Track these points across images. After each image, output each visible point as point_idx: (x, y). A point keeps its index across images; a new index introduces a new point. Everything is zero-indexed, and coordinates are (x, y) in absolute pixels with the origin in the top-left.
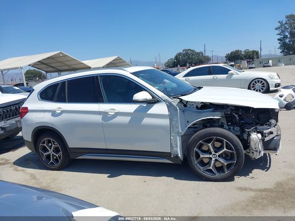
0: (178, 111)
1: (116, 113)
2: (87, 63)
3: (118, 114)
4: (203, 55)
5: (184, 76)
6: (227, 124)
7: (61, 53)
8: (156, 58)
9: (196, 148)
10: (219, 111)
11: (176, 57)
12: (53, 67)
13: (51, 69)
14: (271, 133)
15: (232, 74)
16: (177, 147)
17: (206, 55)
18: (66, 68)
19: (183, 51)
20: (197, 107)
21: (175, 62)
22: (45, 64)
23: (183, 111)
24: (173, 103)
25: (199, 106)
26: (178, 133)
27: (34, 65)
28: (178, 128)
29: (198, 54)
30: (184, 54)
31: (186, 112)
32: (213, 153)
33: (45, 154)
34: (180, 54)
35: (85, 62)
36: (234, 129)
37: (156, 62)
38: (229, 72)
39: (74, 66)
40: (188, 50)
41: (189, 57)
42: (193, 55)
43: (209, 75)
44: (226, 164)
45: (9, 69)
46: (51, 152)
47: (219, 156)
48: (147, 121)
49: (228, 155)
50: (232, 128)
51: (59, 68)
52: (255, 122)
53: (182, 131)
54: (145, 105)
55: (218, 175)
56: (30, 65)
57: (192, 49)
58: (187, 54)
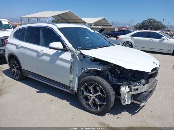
0: (78, 60)
1: (44, 53)
2: (84, 19)
3: (44, 54)
4: (161, 24)
5: (131, 36)
6: (111, 75)
7: (70, 12)
8: (130, 22)
9: (83, 88)
10: (102, 66)
11: (143, 23)
12: (65, 20)
13: (64, 21)
14: (137, 89)
15: (164, 40)
16: (75, 83)
17: (163, 24)
18: (72, 21)
19: (148, 19)
20: (91, 59)
21: (141, 26)
22: (61, 17)
23: (81, 61)
24: (76, 54)
25: (93, 59)
26: (77, 75)
27: (54, 17)
28: (76, 71)
29: (158, 22)
30: (148, 22)
31: (82, 61)
32: (93, 93)
33: (13, 70)
34: (145, 21)
35: (83, 19)
36: (115, 80)
37: (129, 25)
38: (162, 38)
39: (77, 21)
40: (152, 19)
41: (151, 24)
42: (154, 23)
43: (147, 37)
44: (99, 103)
45: (41, 18)
46: (15, 69)
47: (96, 97)
48: (58, 62)
49: (102, 98)
50: (114, 78)
51: (68, 20)
52: (131, 78)
53: (79, 74)
54: (60, 52)
55: (93, 109)
56: (52, 17)
57: (154, 19)
58: (150, 22)
